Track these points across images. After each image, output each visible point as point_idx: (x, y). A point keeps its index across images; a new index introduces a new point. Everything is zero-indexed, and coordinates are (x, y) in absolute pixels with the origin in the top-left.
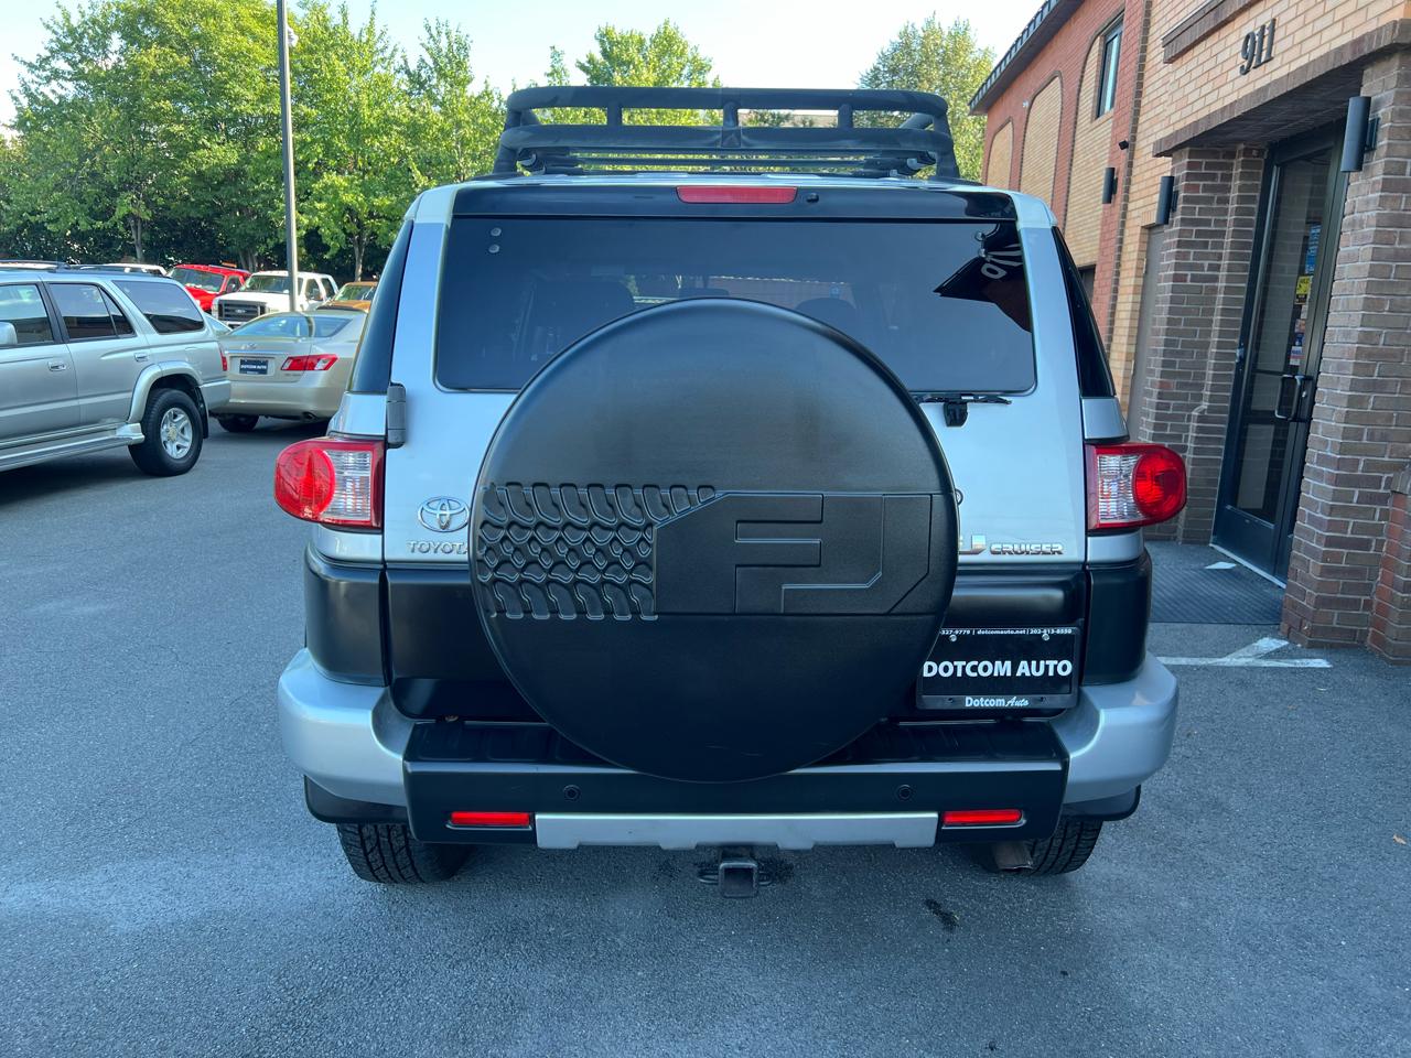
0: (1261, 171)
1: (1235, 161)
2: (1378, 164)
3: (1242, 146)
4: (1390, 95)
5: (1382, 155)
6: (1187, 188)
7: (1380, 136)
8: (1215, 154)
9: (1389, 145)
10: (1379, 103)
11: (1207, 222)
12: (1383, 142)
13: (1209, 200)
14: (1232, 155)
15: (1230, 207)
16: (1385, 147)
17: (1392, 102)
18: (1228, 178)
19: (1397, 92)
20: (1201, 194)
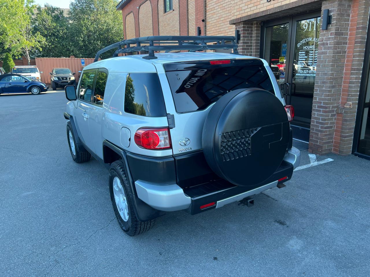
0: (260, 29)
1: (253, 26)
2: (333, 28)
3: (255, 22)
4: (336, 9)
5: (334, 25)
6: (243, 33)
7: (332, 20)
8: (248, 24)
9: (336, 23)
10: (331, 11)
11: (248, 43)
12: (334, 22)
13: (248, 37)
14: (252, 24)
15: (253, 38)
16: (335, 24)
17: (337, 11)
18: (252, 31)
19: (338, 8)
20: (246, 35)
